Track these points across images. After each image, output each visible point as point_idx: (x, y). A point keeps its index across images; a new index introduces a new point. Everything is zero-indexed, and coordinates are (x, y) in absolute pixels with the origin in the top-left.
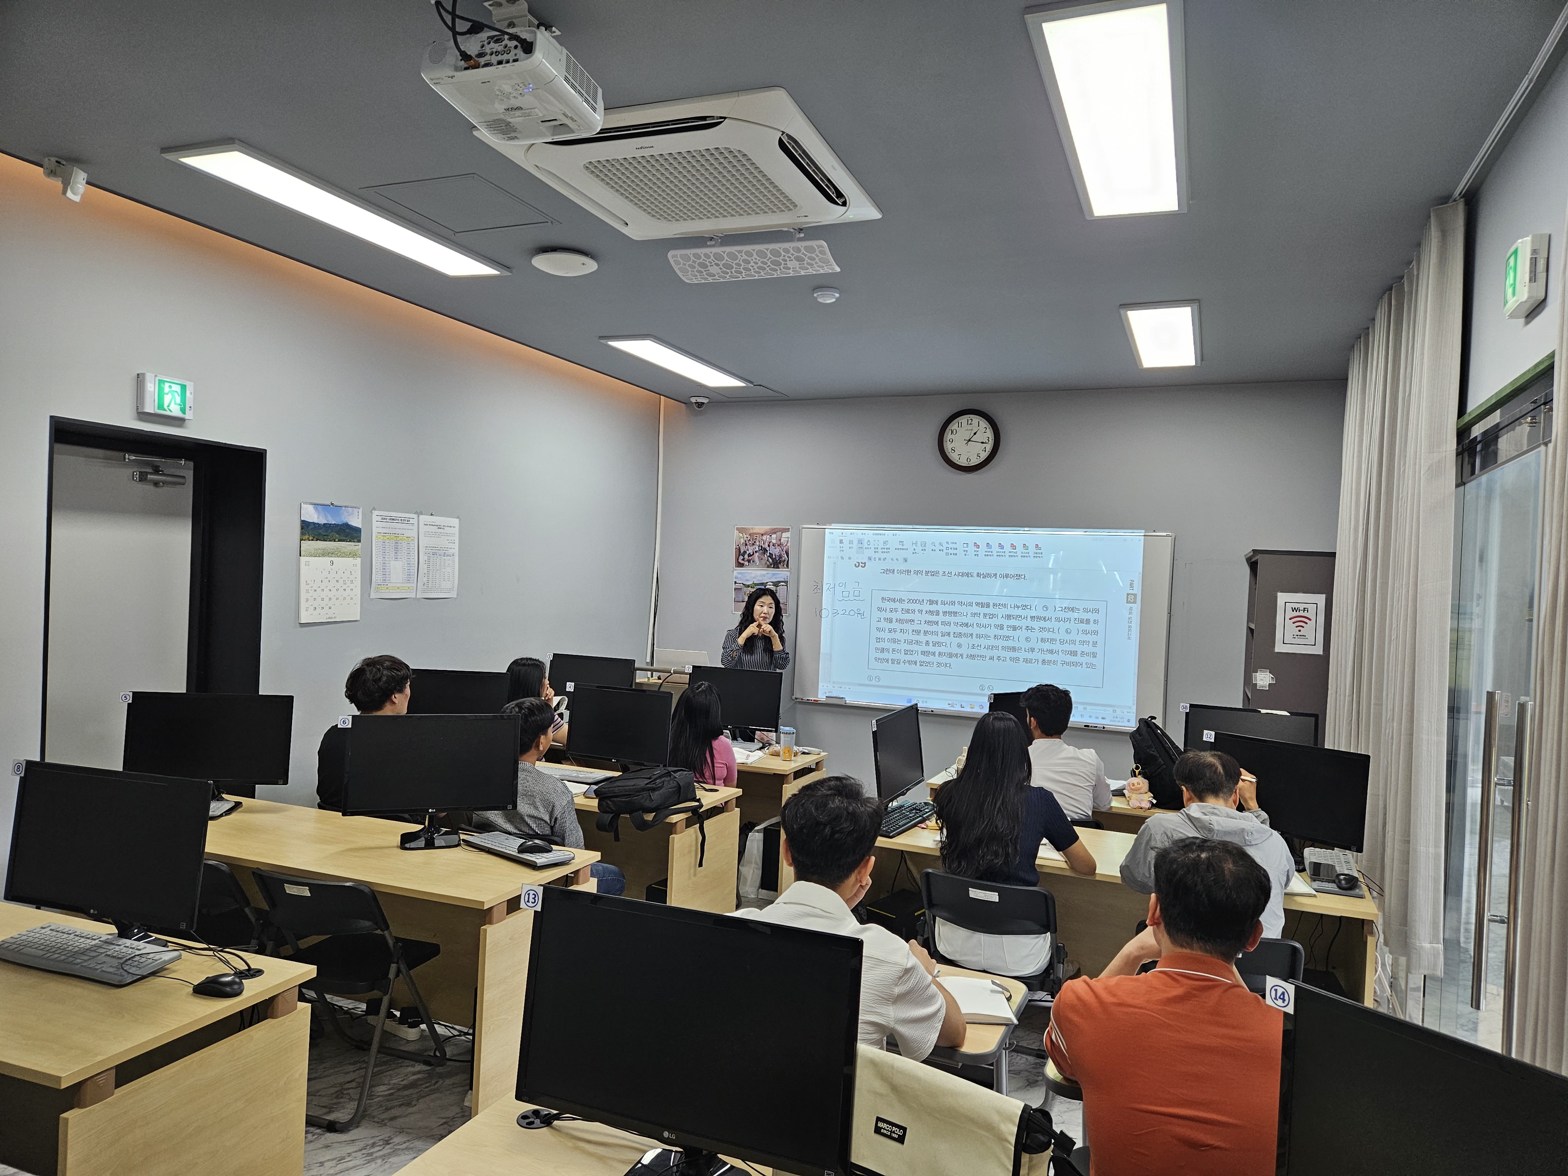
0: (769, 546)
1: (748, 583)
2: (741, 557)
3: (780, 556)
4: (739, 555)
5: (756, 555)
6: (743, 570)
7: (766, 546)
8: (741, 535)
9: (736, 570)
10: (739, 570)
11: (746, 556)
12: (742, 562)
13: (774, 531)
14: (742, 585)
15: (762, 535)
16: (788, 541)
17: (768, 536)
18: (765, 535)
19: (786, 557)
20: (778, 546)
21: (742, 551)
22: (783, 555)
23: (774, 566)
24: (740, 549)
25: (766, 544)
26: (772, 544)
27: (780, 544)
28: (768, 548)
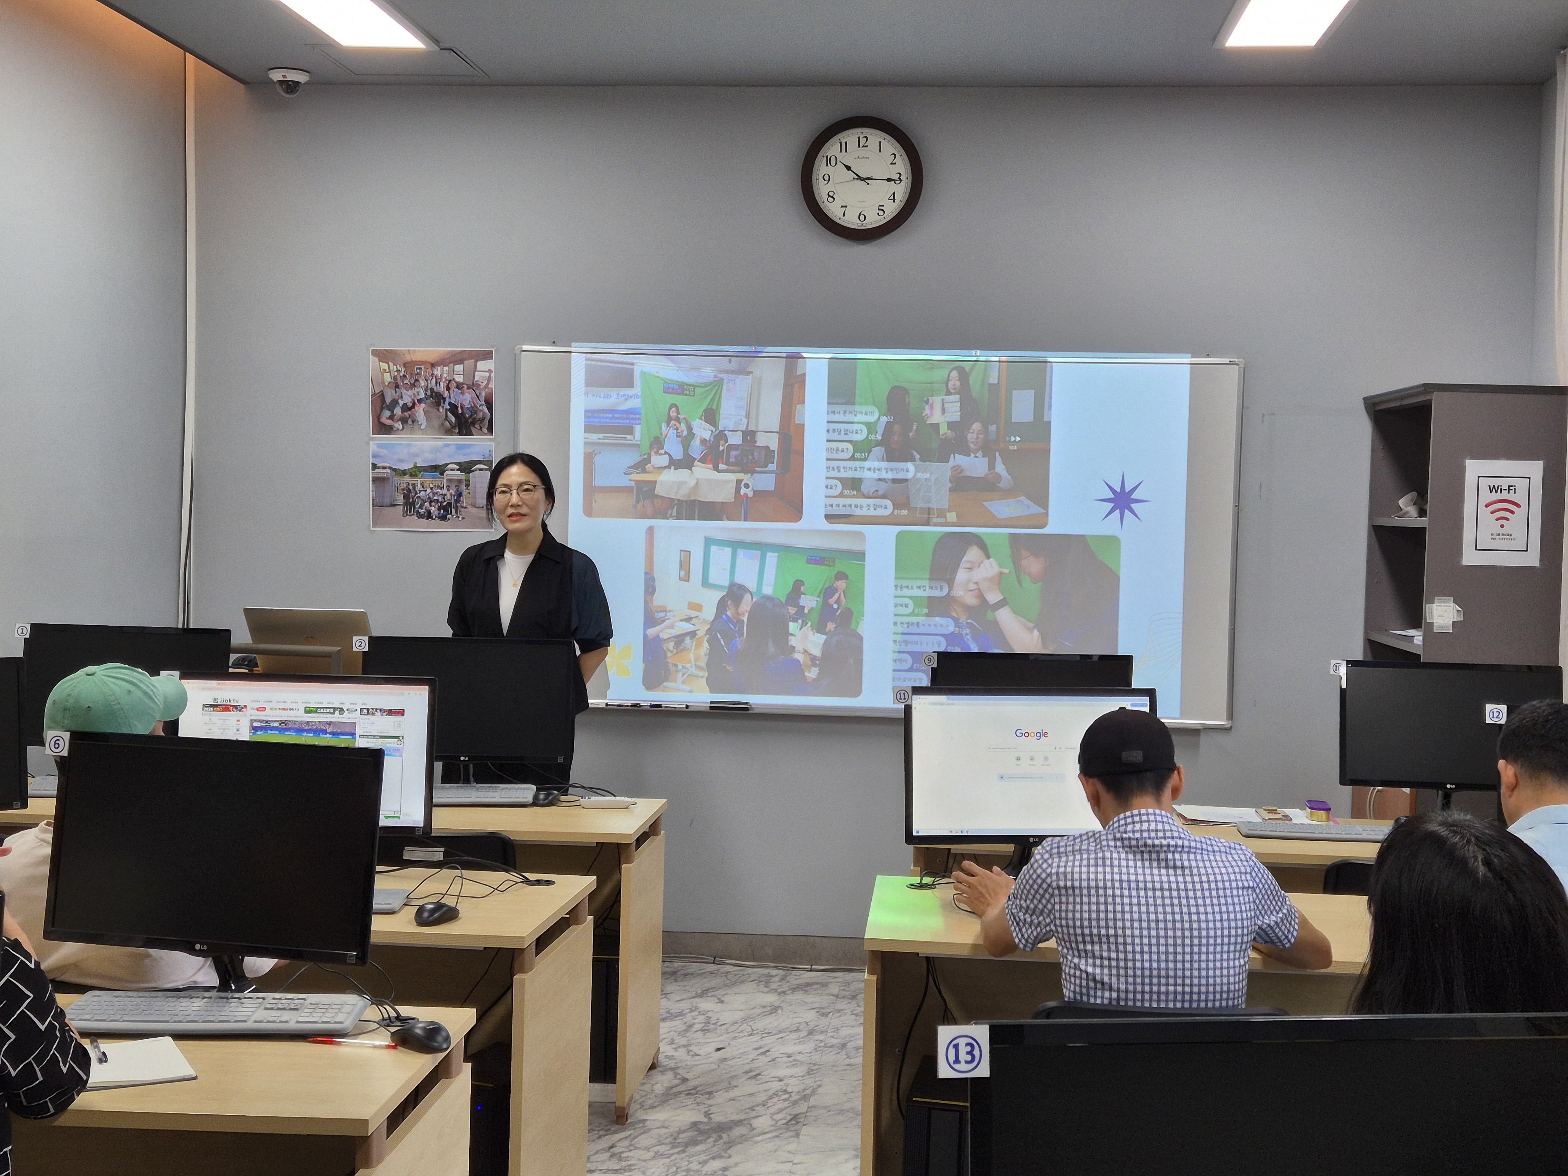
0: (448, 389)
1: (403, 467)
2: (387, 413)
3: (474, 410)
4: (382, 409)
5: (420, 410)
6: (389, 439)
7: (442, 388)
8: (384, 366)
9: (372, 439)
10: (381, 439)
11: (398, 411)
12: (389, 422)
13: (457, 358)
14: (389, 471)
15: (433, 366)
16: (490, 377)
17: (446, 368)
18: (438, 365)
19: (486, 410)
20: (469, 388)
21: (388, 400)
22: (481, 408)
23: (457, 430)
24: (383, 395)
25: (442, 384)
26: (455, 385)
27: (473, 384)
28: (446, 394)
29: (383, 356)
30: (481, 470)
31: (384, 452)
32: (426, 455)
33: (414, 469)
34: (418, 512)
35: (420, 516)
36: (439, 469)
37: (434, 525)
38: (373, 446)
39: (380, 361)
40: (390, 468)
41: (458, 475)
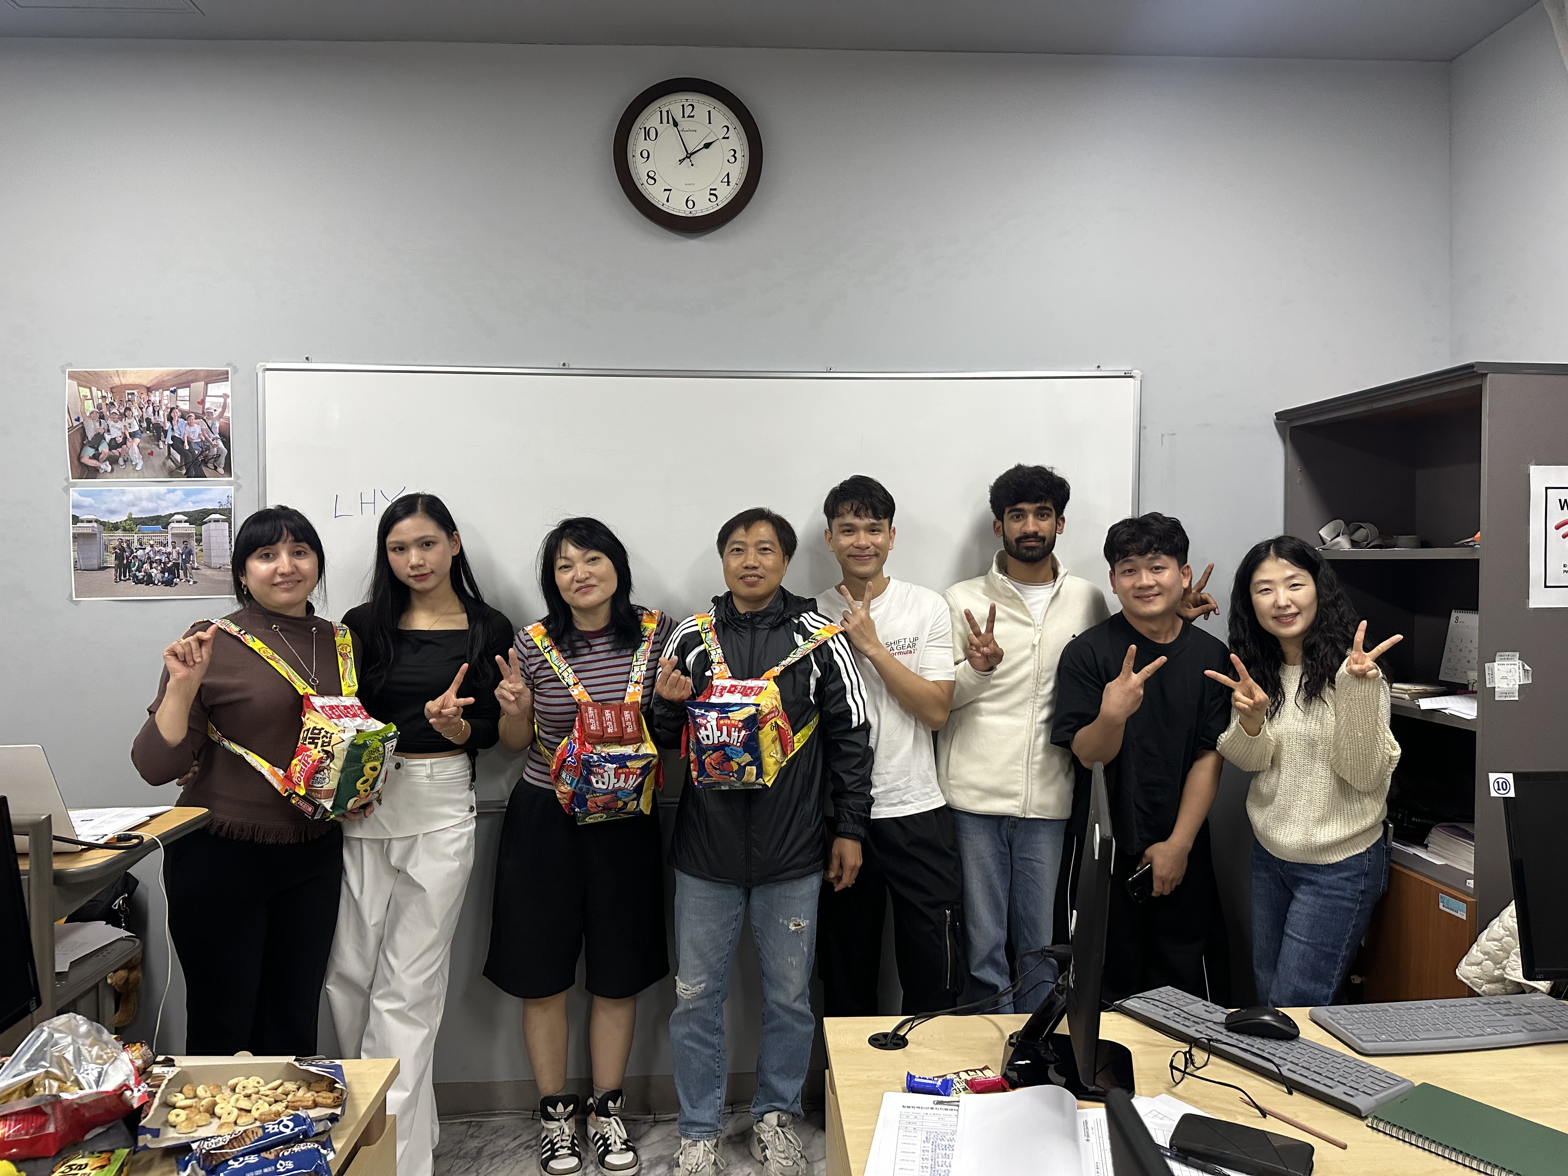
0: (170, 419)
1: (114, 519)
2: (89, 451)
3: (206, 446)
4: (83, 446)
5: (134, 445)
7: (162, 419)
8: (85, 391)
9: (74, 485)
11: (104, 448)
12: (93, 463)
13: (184, 380)
14: (95, 525)
15: (149, 390)
16: (225, 403)
17: (167, 393)
18: (157, 389)
19: (222, 446)
20: (197, 418)
21: (90, 435)
22: (214, 443)
23: (184, 471)
24: (83, 428)
25: (161, 413)
26: (179, 414)
27: (203, 413)
28: (168, 425)
29: (83, 379)
30: (215, 521)
31: (88, 501)
32: (145, 504)
33: (128, 522)
34: (135, 576)
35: (138, 581)
36: (163, 522)
38: (74, 494)
39: (79, 385)
40: (97, 521)
41: (187, 528)
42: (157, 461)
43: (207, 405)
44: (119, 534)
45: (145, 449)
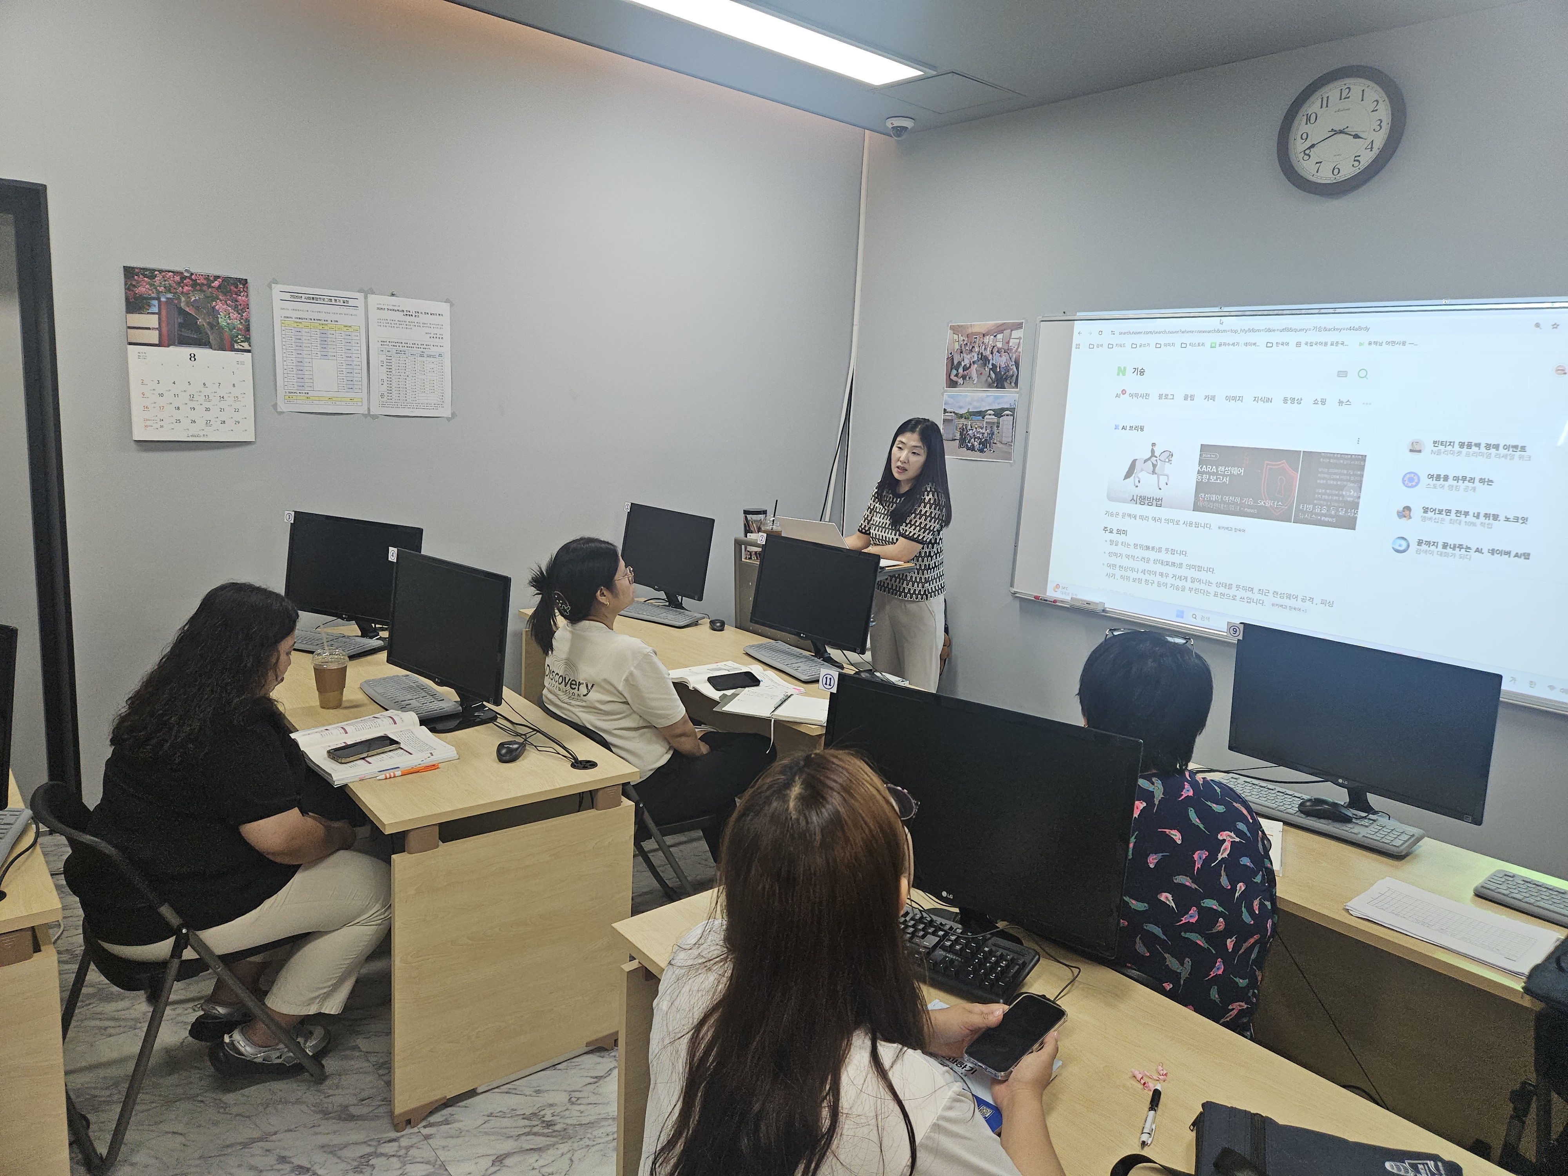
0: (992, 353)
1: (961, 412)
2: (954, 372)
3: (1007, 369)
4: (951, 370)
5: (974, 369)
6: (954, 391)
7: (988, 353)
8: (956, 337)
9: (946, 391)
10: (950, 391)
11: (961, 370)
12: (955, 379)
14: (953, 414)
15: (984, 335)
16: (1019, 343)
17: (992, 337)
18: (987, 335)
19: (1015, 369)
20: (1005, 352)
21: (955, 364)
22: (1011, 367)
23: (995, 385)
24: (953, 358)
25: (988, 349)
26: (997, 350)
27: (1008, 349)
28: (991, 356)
29: (955, 329)
30: (1007, 415)
31: (951, 401)
32: (975, 404)
33: (968, 414)
34: (967, 445)
35: (968, 449)
36: (982, 414)
37: (976, 456)
38: (946, 396)
39: (954, 333)
40: (954, 412)
41: (994, 419)
42: (984, 378)
43: (1011, 344)
44: (963, 420)
45: (979, 371)
